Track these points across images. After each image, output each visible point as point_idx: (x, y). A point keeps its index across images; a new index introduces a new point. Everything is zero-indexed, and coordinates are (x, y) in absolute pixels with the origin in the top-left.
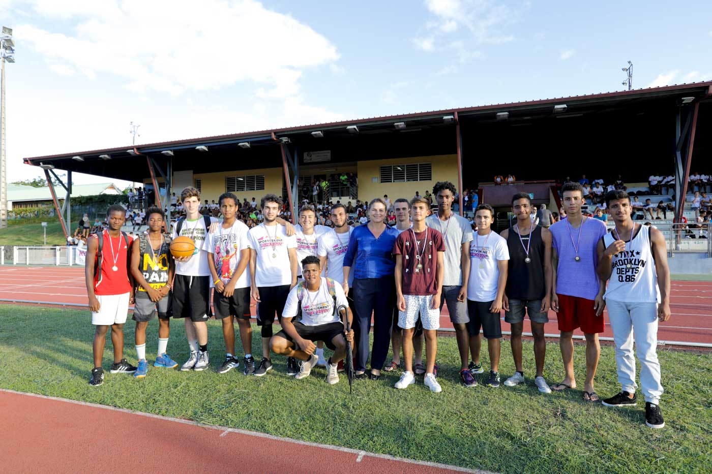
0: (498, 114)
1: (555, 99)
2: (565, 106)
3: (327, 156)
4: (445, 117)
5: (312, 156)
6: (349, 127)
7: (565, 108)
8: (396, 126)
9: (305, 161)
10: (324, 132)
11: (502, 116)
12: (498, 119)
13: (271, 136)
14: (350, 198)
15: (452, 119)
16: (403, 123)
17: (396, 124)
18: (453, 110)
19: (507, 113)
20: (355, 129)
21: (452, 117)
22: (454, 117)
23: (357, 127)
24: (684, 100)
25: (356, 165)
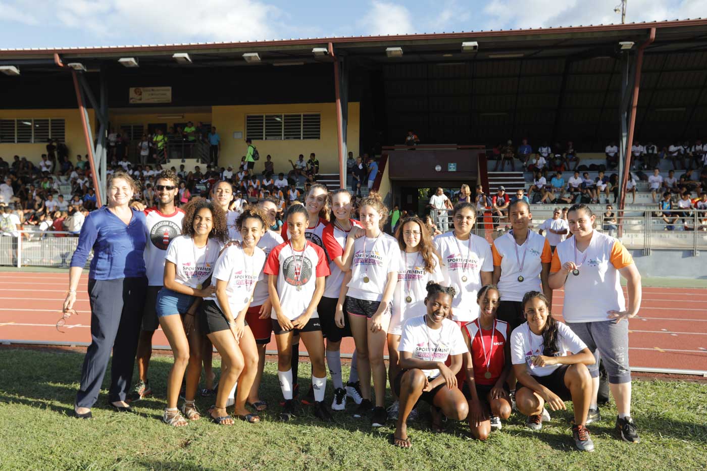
0: (389, 49)
1: (463, 34)
2: (475, 43)
3: (165, 94)
4: (316, 50)
5: (143, 93)
6: (176, 55)
7: (475, 47)
8: (246, 59)
9: (131, 102)
10: (139, 59)
11: (393, 53)
12: (389, 56)
13: (53, 59)
14: (198, 161)
15: (325, 52)
16: (256, 54)
17: (246, 55)
18: (326, 39)
19: (399, 49)
20: (185, 58)
21: (325, 50)
22: (327, 49)
23: (189, 55)
24: (621, 46)
25: (210, 111)
